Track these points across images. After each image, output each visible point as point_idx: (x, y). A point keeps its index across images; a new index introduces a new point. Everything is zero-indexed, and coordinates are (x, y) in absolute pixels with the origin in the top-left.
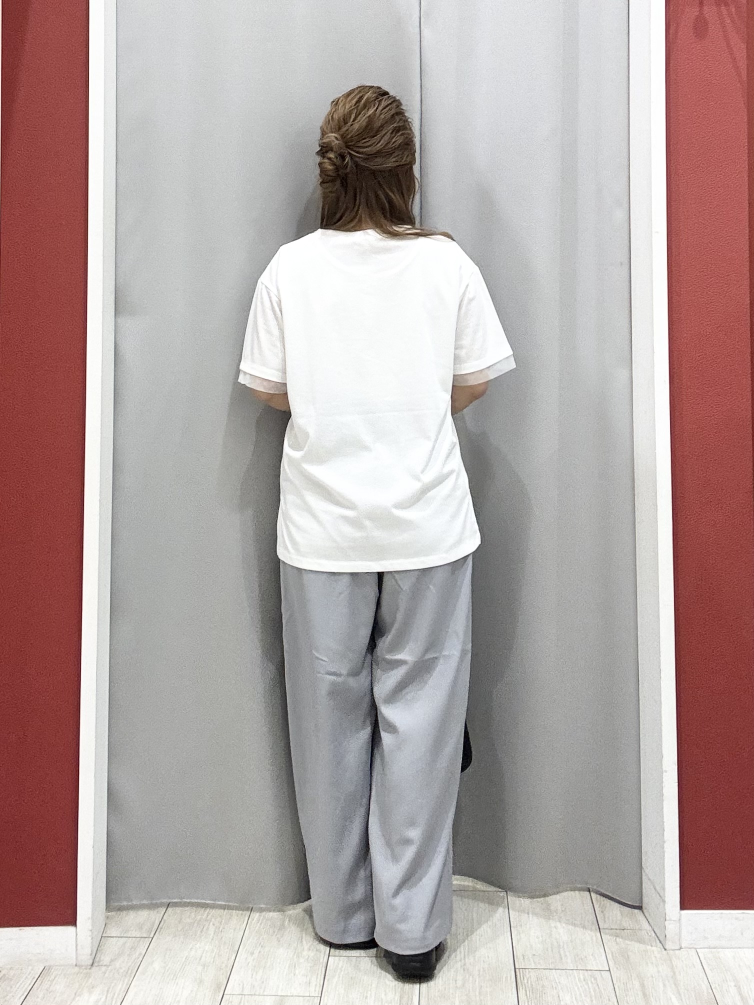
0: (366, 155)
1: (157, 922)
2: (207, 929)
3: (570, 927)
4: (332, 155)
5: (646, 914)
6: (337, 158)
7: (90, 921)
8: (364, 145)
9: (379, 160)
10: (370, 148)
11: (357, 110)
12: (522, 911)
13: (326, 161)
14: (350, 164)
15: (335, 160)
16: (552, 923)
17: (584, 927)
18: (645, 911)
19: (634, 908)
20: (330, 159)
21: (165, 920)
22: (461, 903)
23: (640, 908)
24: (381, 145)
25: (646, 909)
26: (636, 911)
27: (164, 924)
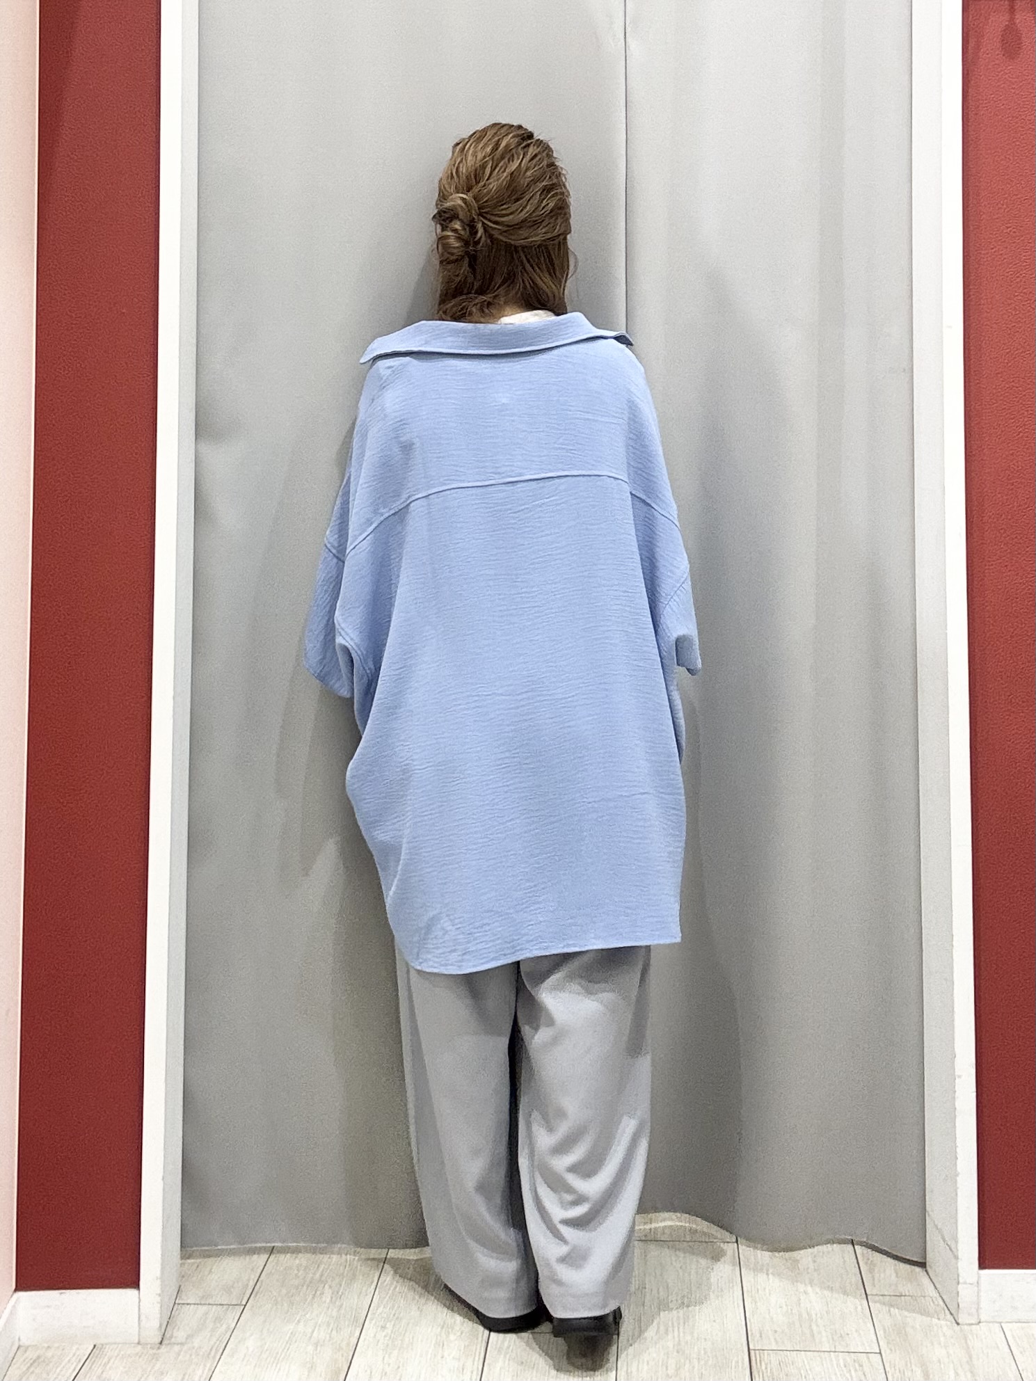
0: (508, 226)
1: (252, 1284)
2: (322, 1294)
3: (826, 1293)
4: (457, 225)
5: (930, 1274)
6: (465, 229)
7: (159, 1282)
8: (504, 212)
9: (524, 233)
10: (511, 217)
11: (493, 162)
12: (757, 1269)
13: (449, 233)
14: (483, 239)
15: (462, 233)
16: (801, 1287)
17: (845, 1293)
18: (928, 1268)
19: (914, 1265)
20: (455, 231)
21: (262, 1281)
22: (674, 1259)
23: (923, 1265)
24: (527, 212)
25: (931, 1267)
26: (918, 1269)
27: (260, 1287)
